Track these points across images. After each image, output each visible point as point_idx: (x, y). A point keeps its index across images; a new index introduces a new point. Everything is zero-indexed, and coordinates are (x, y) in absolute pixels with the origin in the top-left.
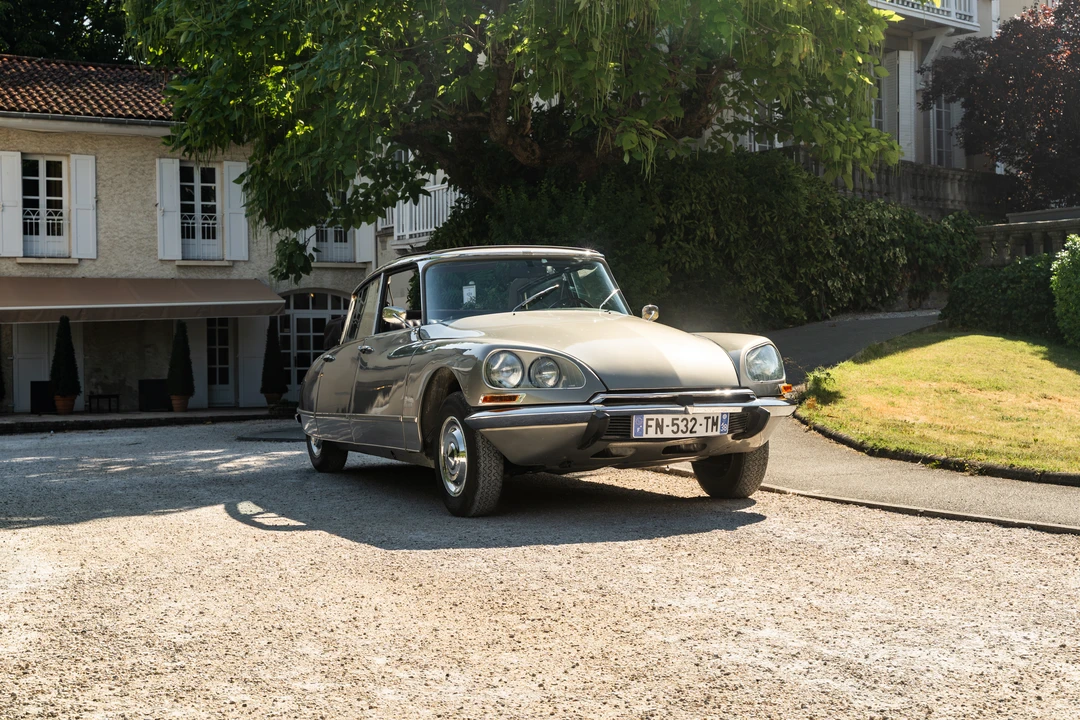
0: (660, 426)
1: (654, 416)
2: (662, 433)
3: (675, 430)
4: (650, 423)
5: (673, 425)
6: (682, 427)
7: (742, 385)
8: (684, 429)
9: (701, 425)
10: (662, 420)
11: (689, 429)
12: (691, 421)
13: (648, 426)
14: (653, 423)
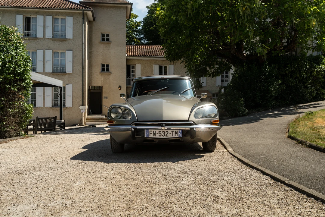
0: (154, 134)
1: (152, 130)
2: (155, 136)
3: (160, 135)
5: (159, 133)
6: (163, 134)
7: (189, 120)
8: (164, 135)
9: (170, 134)
10: (155, 131)
11: (165, 135)
12: (166, 132)
13: (150, 133)
14: (152, 132)
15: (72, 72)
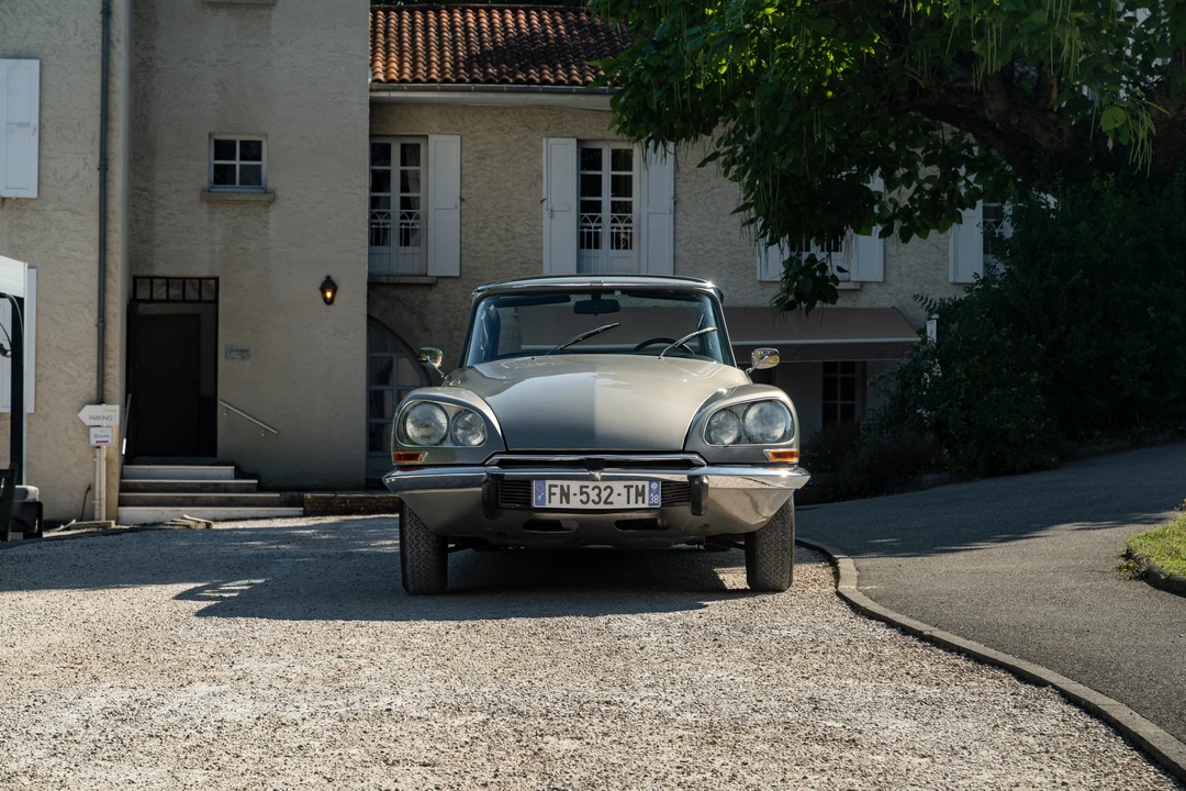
0: (565, 495)
1: (559, 483)
2: (568, 502)
3: (585, 500)
4: (553, 490)
5: (582, 493)
6: (593, 495)
7: (686, 449)
8: (597, 499)
9: (619, 495)
10: (568, 486)
11: (603, 499)
12: (605, 490)
13: (551, 494)
14: (557, 491)
15: (33, 194)
